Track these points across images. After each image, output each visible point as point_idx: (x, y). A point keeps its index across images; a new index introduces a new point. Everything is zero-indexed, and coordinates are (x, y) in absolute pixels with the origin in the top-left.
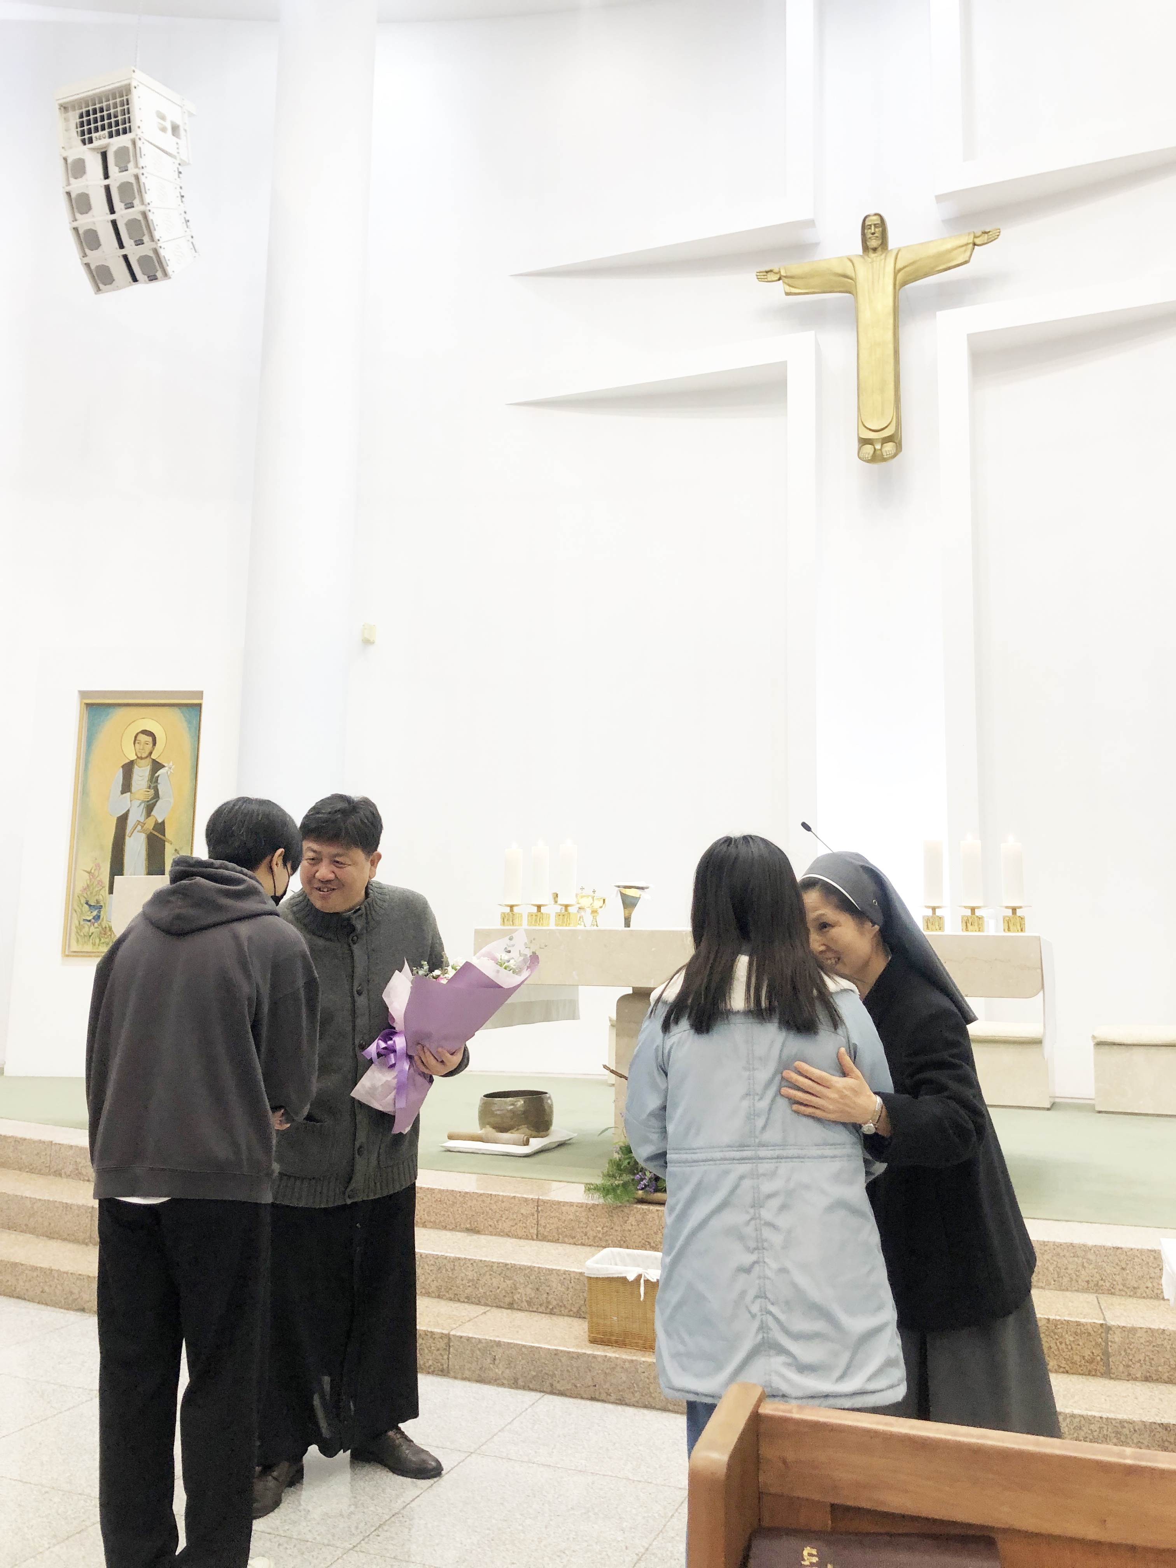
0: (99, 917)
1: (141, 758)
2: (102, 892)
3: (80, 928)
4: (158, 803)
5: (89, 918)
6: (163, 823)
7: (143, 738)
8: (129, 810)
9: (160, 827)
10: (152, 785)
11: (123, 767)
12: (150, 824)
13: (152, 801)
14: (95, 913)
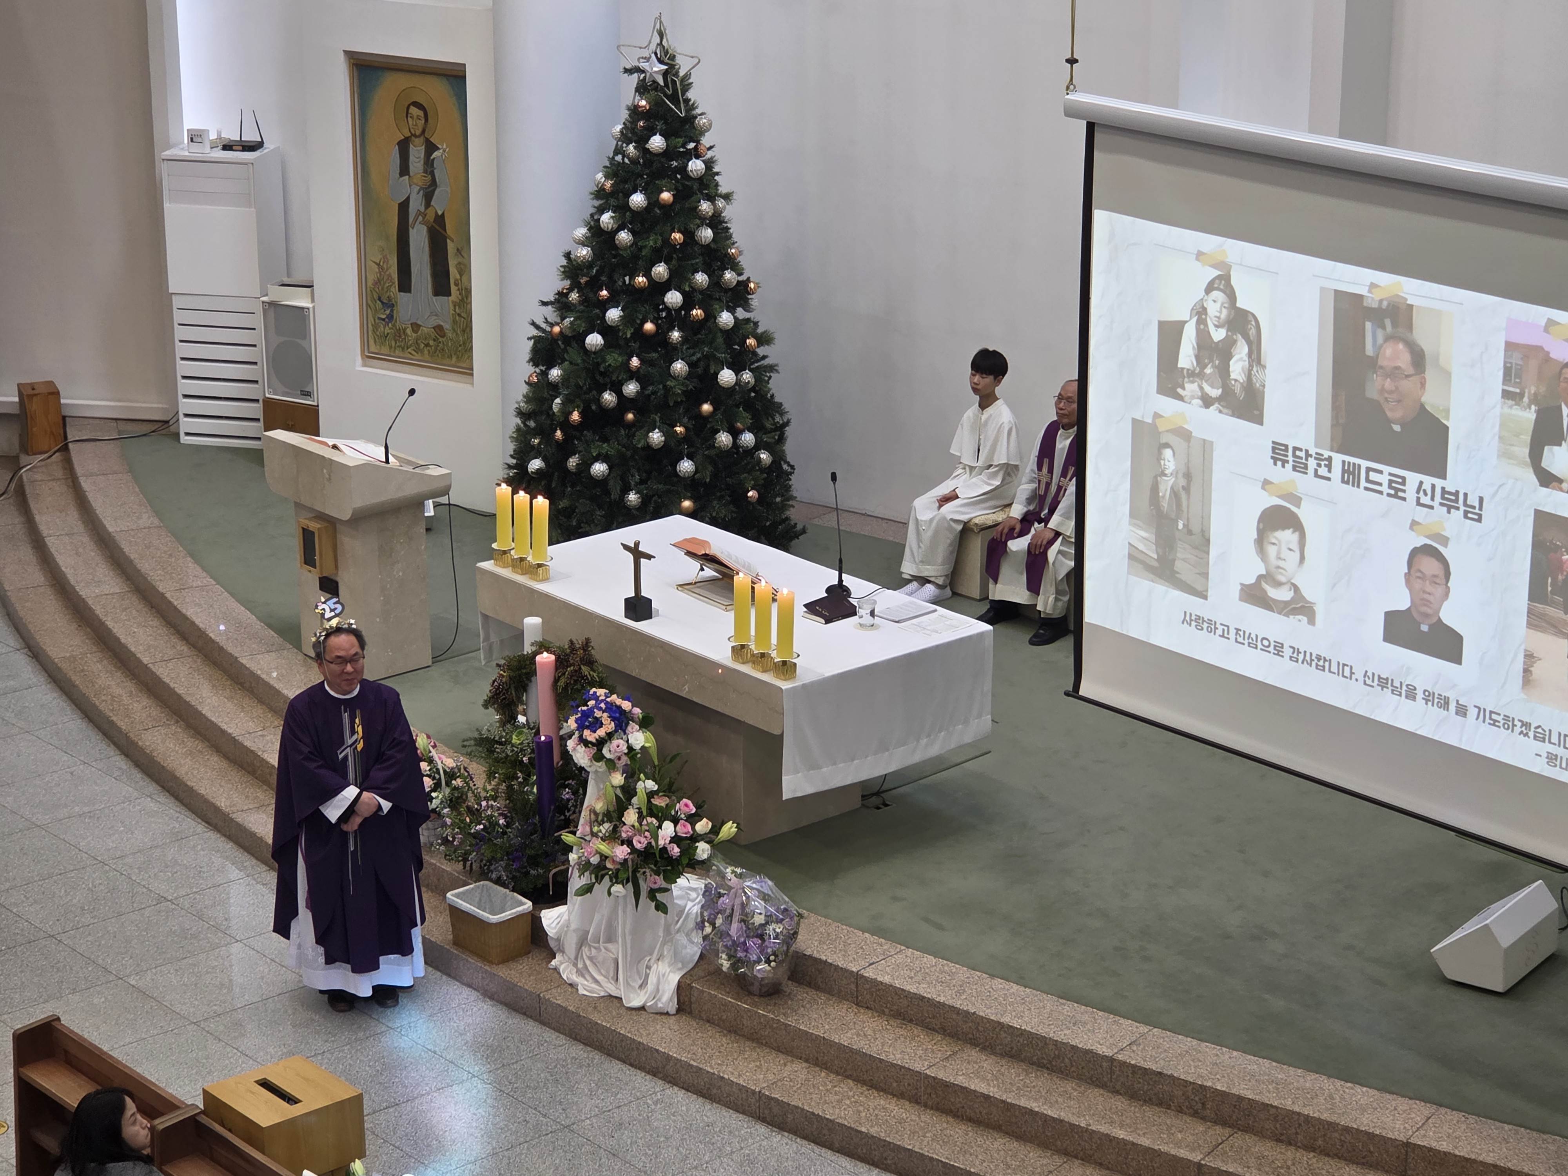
0: (392, 316)
1: (416, 136)
2: (393, 289)
3: (375, 327)
4: (436, 192)
5: (384, 317)
6: (443, 214)
7: (414, 110)
8: (408, 198)
9: (440, 220)
10: (429, 170)
11: (398, 144)
12: (431, 216)
13: (431, 189)
14: (388, 312)
